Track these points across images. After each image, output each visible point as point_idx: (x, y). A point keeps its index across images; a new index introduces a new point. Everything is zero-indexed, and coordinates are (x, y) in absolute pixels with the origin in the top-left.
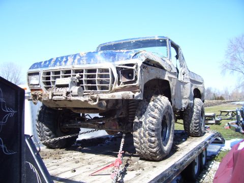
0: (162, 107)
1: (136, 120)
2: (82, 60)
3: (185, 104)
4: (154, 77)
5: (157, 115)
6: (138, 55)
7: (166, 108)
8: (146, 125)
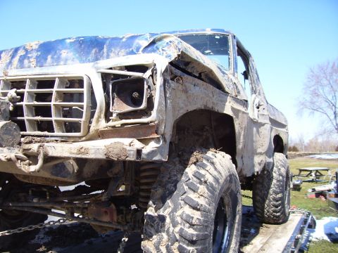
0: (217, 180)
1: (151, 211)
2: (29, 58)
3: (260, 164)
4: (198, 105)
5: (202, 202)
6: (158, 44)
7: (226, 180)
8: (174, 226)
